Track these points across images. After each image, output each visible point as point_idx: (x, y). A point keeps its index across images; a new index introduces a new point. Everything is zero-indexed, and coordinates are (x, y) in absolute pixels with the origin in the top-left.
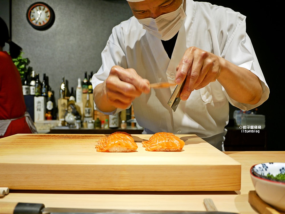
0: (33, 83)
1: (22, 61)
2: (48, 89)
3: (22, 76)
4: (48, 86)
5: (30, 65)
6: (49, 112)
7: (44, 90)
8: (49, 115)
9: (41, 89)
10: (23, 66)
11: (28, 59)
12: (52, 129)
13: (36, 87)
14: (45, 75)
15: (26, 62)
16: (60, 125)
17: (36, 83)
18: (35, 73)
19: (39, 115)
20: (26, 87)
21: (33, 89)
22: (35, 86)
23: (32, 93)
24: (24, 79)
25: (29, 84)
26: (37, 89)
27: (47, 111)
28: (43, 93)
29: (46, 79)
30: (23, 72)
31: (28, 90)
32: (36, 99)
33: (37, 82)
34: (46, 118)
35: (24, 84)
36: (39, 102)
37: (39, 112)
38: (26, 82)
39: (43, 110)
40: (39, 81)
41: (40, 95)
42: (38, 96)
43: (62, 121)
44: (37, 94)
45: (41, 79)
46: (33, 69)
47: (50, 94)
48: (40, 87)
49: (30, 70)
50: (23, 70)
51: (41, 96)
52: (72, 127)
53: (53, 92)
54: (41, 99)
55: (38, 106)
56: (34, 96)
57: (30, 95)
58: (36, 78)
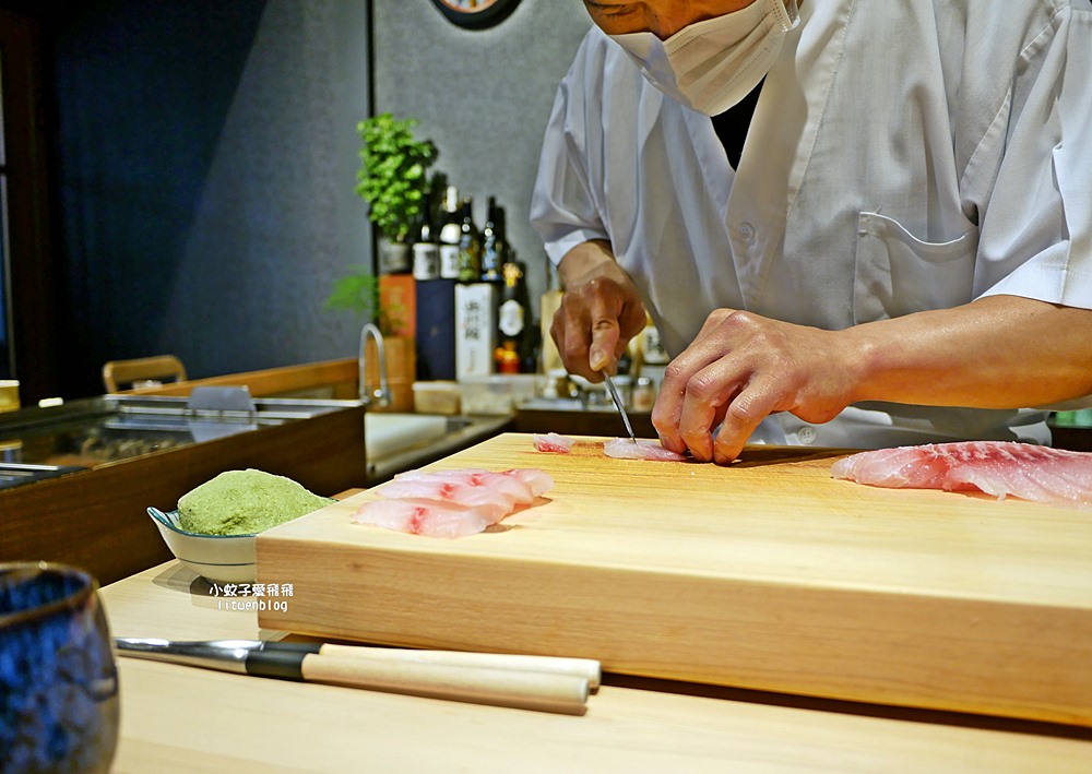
0: (450, 232)
1: (413, 153)
2: (506, 256)
3: (413, 210)
4: (506, 245)
5: (440, 166)
6: (510, 345)
7: (489, 259)
8: (509, 355)
9: (479, 256)
10: (415, 171)
11: (429, 142)
12: (522, 406)
13: (461, 249)
14: (492, 201)
15: (427, 153)
16: (550, 392)
17: (462, 233)
18: (458, 194)
19: (473, 353)
20: (428, 247)
21: (452, 256)
22: (458, 244)
23: (448, 271)
24: (420, 218)
25: (435, 239)
26: (466, 256)
27: (499, 338)
28: (486, 272)
29: (496, 216)
30: (416, 195)
31: (434, 259)
32: (463, 295)
33: (466, 228)
34: (498, 367)
35: (419, 240)
36: (473, 306)
37: (472, 343)
38: (425, 231)
39: (485, 333)
40: (472, 225)
41: (477, 277)
42: (468, 282)
43: (560, 380)
44: (466, 275)
45: (480, 217)
46: (450, 180)
47: (511, 273)
48: (476, 248)
49: (440, 183)
50: (416, 184)
51: (481, 281)
52: (598, 403)
53: (522, 267)
54: (482, 293)
55: (469, 319)
56: (456, 281)
57: (441, 279)
58: (463, 214)
